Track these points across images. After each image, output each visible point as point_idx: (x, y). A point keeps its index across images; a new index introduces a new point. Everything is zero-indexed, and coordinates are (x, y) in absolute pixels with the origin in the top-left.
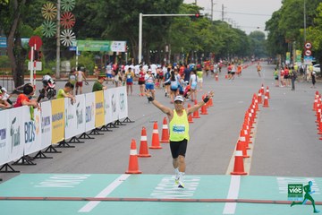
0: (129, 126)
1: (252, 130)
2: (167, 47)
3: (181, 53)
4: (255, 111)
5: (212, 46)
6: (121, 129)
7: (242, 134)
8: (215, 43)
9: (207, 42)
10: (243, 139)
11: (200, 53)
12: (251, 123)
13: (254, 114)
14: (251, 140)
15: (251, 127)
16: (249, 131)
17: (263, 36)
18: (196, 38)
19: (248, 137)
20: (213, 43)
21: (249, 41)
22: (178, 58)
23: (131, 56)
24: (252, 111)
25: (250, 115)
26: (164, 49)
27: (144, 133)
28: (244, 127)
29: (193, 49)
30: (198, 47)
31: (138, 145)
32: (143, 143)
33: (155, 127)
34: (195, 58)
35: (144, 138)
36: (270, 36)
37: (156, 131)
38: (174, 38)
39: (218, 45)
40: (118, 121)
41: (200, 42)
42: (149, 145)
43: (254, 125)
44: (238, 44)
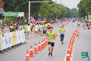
0: (25, 45)
1: (73, 46)
2: (40, 14)
3: (45, 17)
4: (74, 39)
5: (57, 14)
6: (22, 46)
7: (69, 48)
8: (58, 12)
9: (55, 12)
10: (70, 50)
11: (52, 16)
12: (73, 43)
13: (73, 40)
14: (73, 50)
15: (72, 45)
16: (72, 46)
17: (76, 10)
18: (51, 11)
19: (71, 49)
20: (57, 13)
21: (71, 12)
22: (44, 18)
23: (26, 18)
24: (73, 39)
25: (72, 40)
26: (38, 15)
27: (31, 48)
28: (70, 45)
29: (50, 15)
30: (52, 14)
31: (29, 52)
32: (31, 52)
33: (36, 45)
34: (50, 18)
35: (31, 50)
36: (79, 10)
37: (36, 47)
38: (42, 11)
39: (59, 13)
40: (21, 43)
41: (52, 12)
42: (34, 52)
43: (73, 44)
44: (67, 13)
